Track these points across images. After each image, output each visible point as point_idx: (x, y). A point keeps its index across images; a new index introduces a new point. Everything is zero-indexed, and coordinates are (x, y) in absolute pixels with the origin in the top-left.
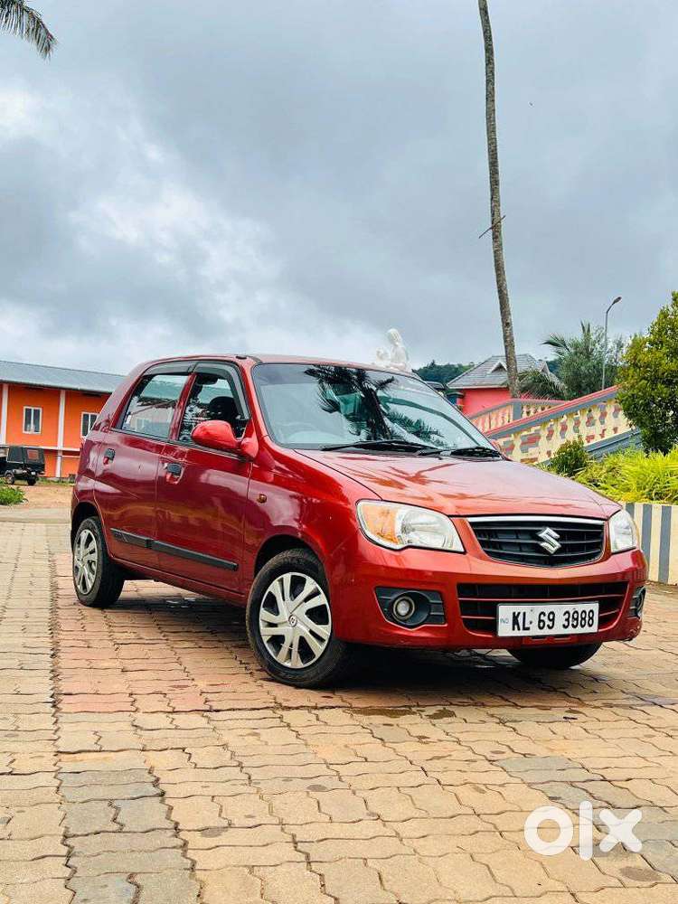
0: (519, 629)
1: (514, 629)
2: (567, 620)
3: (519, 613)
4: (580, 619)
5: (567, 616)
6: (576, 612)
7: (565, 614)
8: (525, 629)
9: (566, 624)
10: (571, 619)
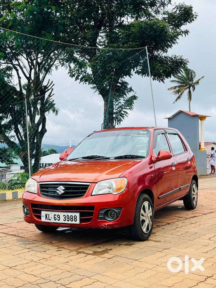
0: (47, 220)
1: (46, 219)
2: (65, 218)
3: (47, 214)
4: (70, 218)
5: (64, 217)
6: (68, 216)
7: (64, 216)
8: (49, 220)
9: (65, 220)
10: (66, 218)
